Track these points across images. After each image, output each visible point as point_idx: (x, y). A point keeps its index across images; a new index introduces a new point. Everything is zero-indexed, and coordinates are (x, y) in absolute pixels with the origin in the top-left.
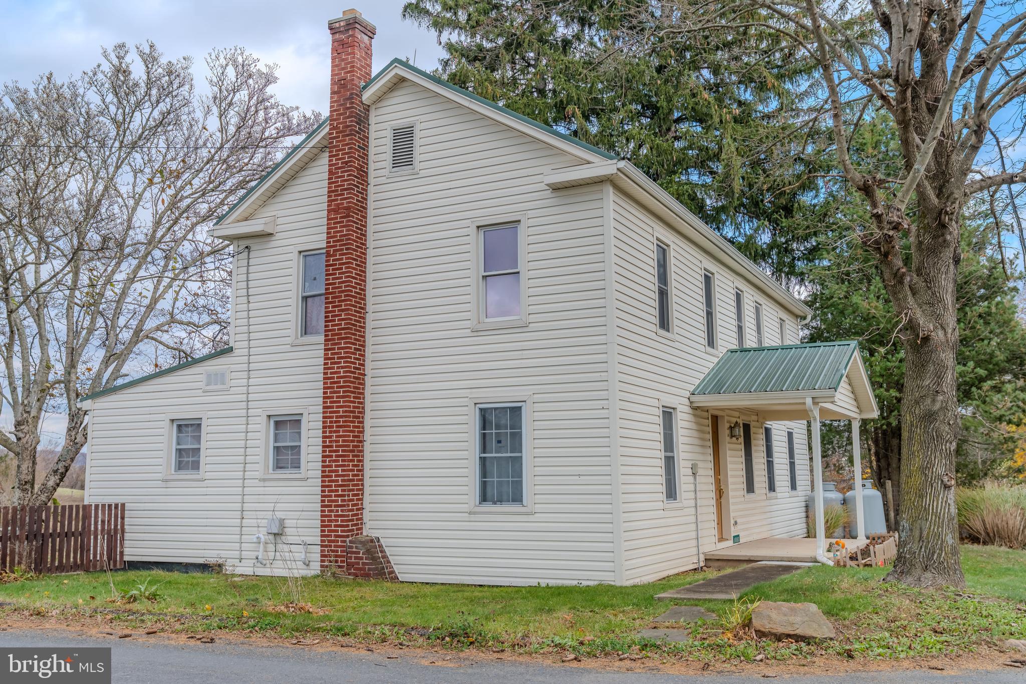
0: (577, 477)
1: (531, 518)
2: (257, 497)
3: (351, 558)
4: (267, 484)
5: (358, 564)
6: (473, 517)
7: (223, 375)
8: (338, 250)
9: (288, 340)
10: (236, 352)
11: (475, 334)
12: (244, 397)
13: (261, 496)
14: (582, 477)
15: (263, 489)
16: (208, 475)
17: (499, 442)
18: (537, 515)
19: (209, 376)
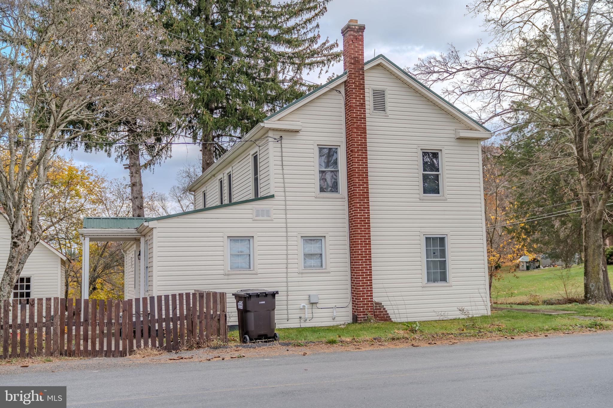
0: (470, 270)
1: (451, 288)
2: (298, 283)
3: (376, 312)
4: (304, 275)
5: (381, 315)
6: (424, 289)
7: (268, 211)
8: (360, 150)
9: (313, 194)
10: (276, 198)
11: (422, 201)
12: (284, 225)
13: (300, 283)
14: (472, 269)
15: (301, 278)
16: (260, 271)
17: (434, 253)
18: (453, 287)
19: (258, 211)
